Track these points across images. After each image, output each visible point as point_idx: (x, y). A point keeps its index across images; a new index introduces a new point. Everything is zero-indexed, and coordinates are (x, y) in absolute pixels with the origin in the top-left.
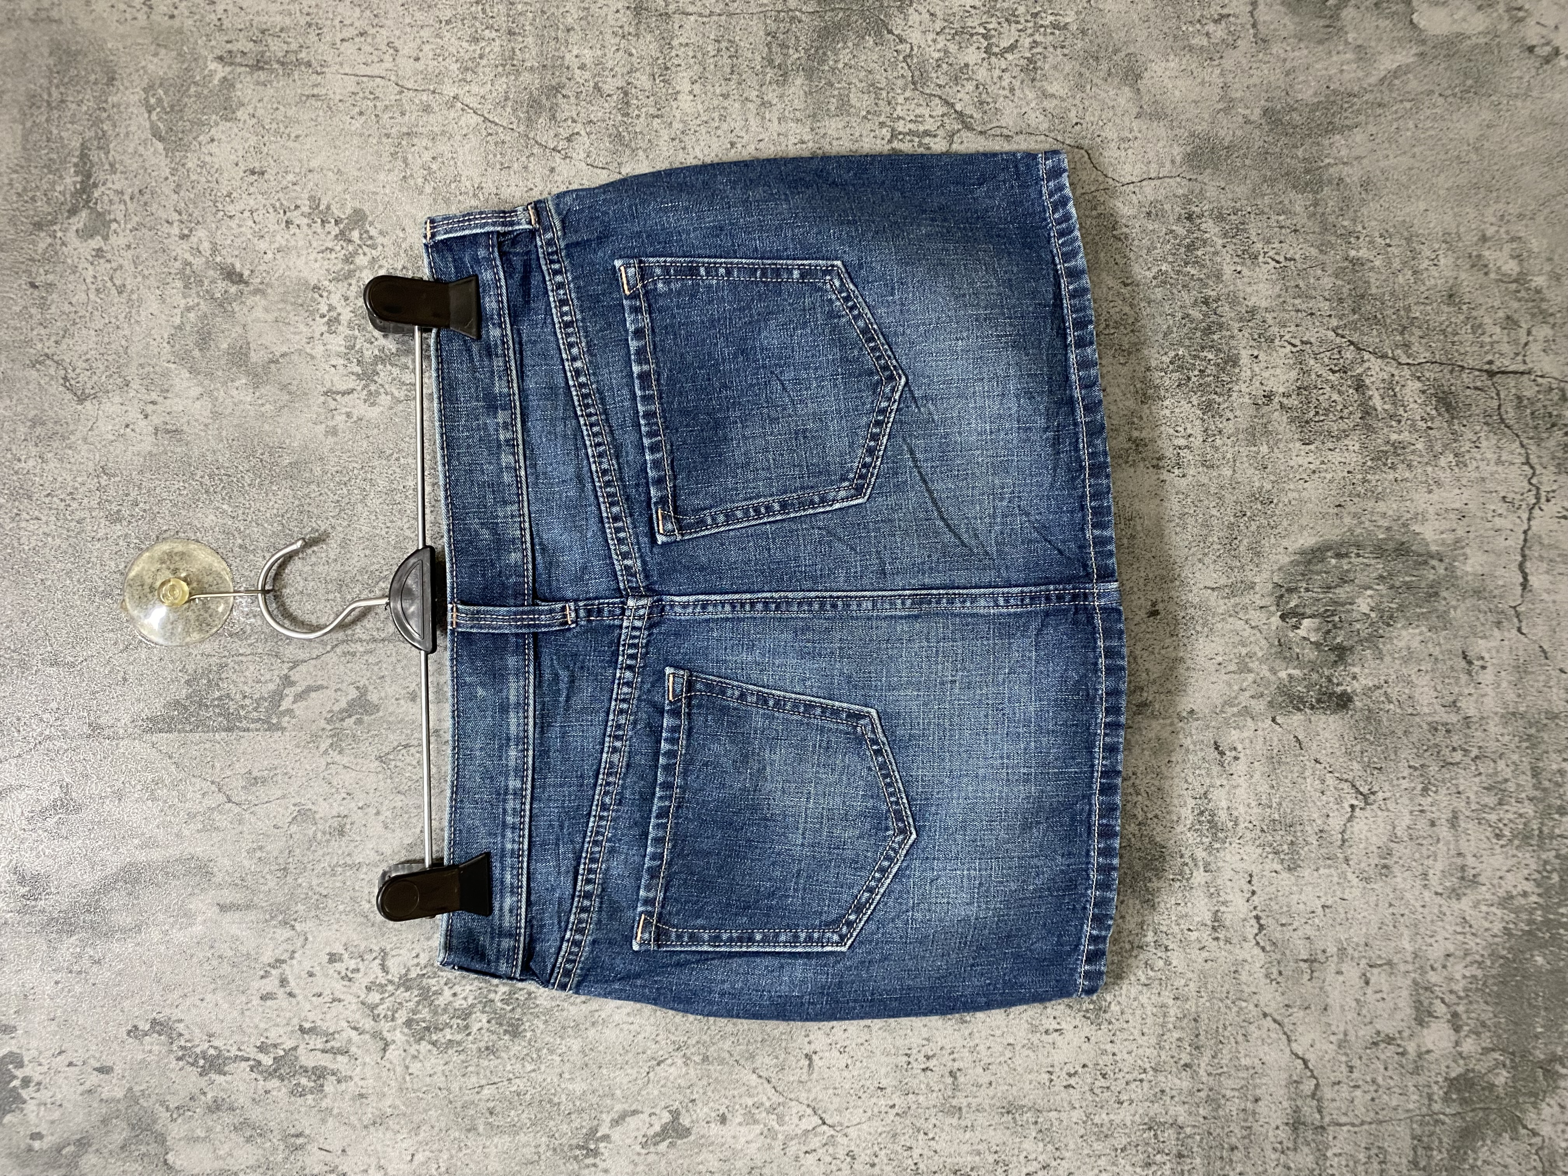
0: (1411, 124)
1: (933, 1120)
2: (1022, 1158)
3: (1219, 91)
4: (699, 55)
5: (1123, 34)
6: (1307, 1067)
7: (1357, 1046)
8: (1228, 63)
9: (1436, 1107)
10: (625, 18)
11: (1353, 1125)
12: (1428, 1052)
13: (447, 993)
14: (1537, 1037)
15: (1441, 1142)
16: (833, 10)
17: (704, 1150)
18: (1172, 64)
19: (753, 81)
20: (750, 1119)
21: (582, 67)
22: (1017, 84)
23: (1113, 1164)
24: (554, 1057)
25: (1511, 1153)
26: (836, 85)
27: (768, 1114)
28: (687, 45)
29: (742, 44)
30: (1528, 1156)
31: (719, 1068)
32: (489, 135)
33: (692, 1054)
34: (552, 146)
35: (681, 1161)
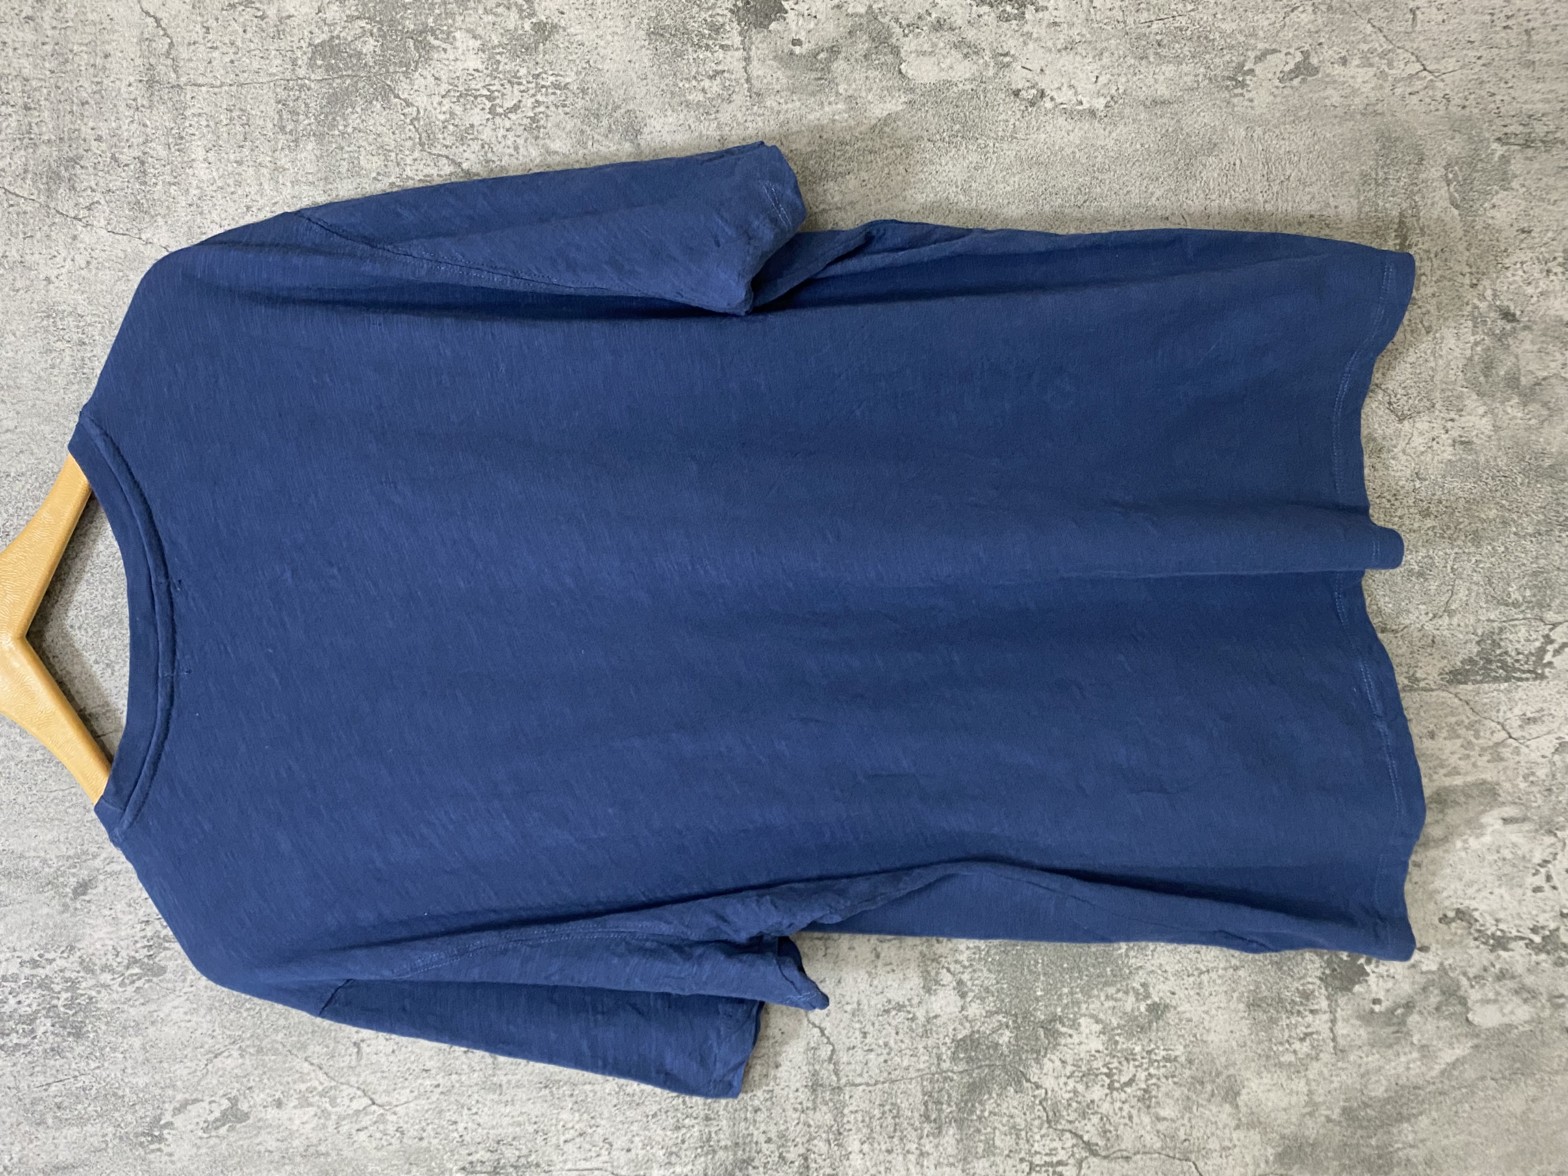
0: (901, 168)
1: (476, 1096)
2: (560, 1127)
3: (717, 143)
4: (212, 124)
5: (622, 92)
6: (823, 1034)
7: (870, 1014)
8: (724, 117)
9: (945, 1066)
10: (137, 91)
11: (868, 1084)
12: (936, 1017)
13: (12, 1001)
14: (1037, 1000)
15: (949, 1096)
16: (341, 77)
17: (263, 1132)
18: (671, 120)
19: (265, 147)
20: (304, 1102)
21: (99, 139)
22: (520, 141)
23: (646, 1129)
24: (117, 1054)
25: (1015, 1103)
26: (347, 148)
27: (321, 1096)
28: (200, 115)
29: (253, 112)
30: (1032, 1107)
31: (273, 1058)
32: (12, 205)
33: (248, 1046)
34: (73, 215)
35: (241, 1143)
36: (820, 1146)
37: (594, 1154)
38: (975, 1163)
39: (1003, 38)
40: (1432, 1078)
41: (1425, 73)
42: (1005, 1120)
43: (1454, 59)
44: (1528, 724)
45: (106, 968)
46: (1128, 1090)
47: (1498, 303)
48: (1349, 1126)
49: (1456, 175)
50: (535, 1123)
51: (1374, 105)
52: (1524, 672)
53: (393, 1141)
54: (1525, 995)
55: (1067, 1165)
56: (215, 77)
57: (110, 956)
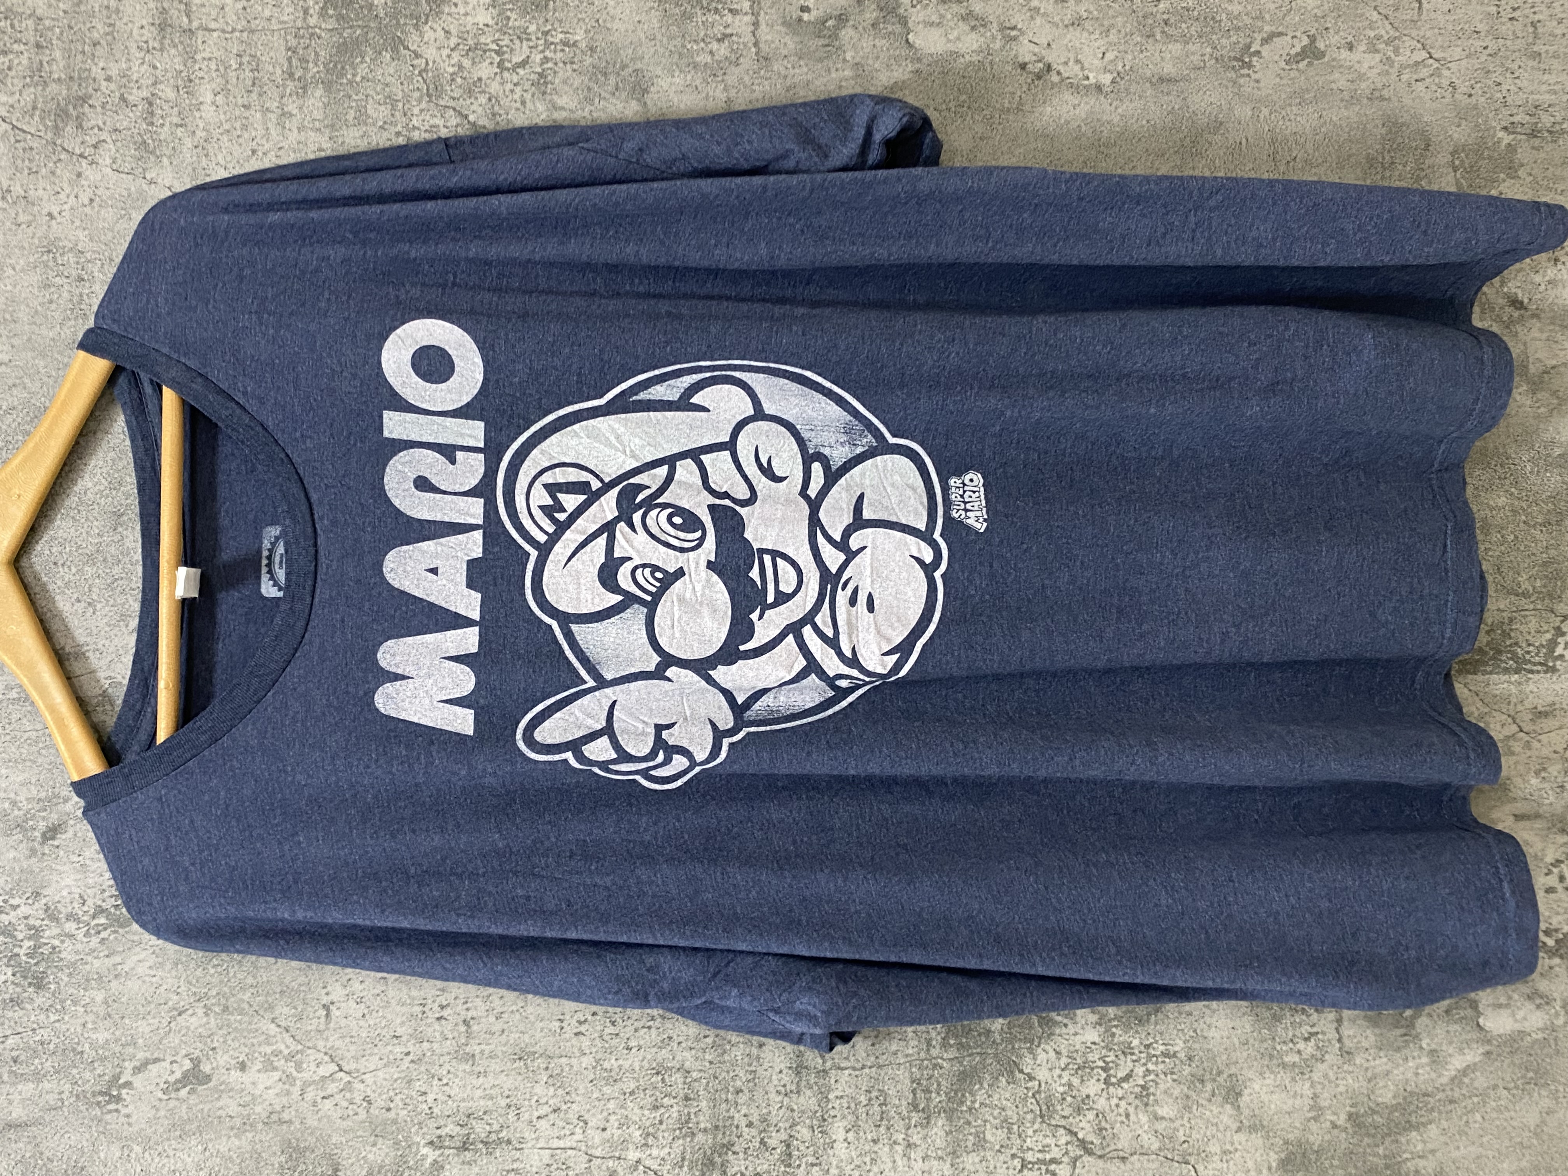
2: (534, 1101)
3: (724, 105)
4: (222, 69)
5: (630, 51)
8: (731, 79)
9: (935, 1052)
10: (149, 33)
11: (854, 1069)
15: (939, 1085)
16: (351, 27)
17: (224, 1096)
18: (678, 80)
19: (274, 93)
20: (269, 1066)
21: (109, 79)
22: (528, 96)
23: (622, 1107)
24: (78, 1008)
25: (1008, 1096)
26: (354, 97)
27: (286, 1061)
28: (210, 59)
29: (263, 59)
30: (1025, 1099)
31: (239, 1018)
32: (18, 141)
33: (213, 1005)
34: (78, 152)
35: (201, 1106)
36: (804, 1132)
37: (568, 1133)
38: (965, 1157)
39: (1011, 12)
40: (1442, 1085)
41: (1431, 61)
42: (996, 1112)
43: (1459, 49)
44: (1540, 717)
45: (71, 917)
46: (1125, 1085)
47: (1505, 290)
48: (1355, 1133)
49: (1462, 161)
50: (508, 1097)
51: (1380, 90)
52: (1535, 664)
53: (359, 1110)
54: (1538, 1001)
55: (1060, 1163)
56: (227, 23)
57: (76, 905)
